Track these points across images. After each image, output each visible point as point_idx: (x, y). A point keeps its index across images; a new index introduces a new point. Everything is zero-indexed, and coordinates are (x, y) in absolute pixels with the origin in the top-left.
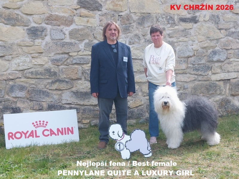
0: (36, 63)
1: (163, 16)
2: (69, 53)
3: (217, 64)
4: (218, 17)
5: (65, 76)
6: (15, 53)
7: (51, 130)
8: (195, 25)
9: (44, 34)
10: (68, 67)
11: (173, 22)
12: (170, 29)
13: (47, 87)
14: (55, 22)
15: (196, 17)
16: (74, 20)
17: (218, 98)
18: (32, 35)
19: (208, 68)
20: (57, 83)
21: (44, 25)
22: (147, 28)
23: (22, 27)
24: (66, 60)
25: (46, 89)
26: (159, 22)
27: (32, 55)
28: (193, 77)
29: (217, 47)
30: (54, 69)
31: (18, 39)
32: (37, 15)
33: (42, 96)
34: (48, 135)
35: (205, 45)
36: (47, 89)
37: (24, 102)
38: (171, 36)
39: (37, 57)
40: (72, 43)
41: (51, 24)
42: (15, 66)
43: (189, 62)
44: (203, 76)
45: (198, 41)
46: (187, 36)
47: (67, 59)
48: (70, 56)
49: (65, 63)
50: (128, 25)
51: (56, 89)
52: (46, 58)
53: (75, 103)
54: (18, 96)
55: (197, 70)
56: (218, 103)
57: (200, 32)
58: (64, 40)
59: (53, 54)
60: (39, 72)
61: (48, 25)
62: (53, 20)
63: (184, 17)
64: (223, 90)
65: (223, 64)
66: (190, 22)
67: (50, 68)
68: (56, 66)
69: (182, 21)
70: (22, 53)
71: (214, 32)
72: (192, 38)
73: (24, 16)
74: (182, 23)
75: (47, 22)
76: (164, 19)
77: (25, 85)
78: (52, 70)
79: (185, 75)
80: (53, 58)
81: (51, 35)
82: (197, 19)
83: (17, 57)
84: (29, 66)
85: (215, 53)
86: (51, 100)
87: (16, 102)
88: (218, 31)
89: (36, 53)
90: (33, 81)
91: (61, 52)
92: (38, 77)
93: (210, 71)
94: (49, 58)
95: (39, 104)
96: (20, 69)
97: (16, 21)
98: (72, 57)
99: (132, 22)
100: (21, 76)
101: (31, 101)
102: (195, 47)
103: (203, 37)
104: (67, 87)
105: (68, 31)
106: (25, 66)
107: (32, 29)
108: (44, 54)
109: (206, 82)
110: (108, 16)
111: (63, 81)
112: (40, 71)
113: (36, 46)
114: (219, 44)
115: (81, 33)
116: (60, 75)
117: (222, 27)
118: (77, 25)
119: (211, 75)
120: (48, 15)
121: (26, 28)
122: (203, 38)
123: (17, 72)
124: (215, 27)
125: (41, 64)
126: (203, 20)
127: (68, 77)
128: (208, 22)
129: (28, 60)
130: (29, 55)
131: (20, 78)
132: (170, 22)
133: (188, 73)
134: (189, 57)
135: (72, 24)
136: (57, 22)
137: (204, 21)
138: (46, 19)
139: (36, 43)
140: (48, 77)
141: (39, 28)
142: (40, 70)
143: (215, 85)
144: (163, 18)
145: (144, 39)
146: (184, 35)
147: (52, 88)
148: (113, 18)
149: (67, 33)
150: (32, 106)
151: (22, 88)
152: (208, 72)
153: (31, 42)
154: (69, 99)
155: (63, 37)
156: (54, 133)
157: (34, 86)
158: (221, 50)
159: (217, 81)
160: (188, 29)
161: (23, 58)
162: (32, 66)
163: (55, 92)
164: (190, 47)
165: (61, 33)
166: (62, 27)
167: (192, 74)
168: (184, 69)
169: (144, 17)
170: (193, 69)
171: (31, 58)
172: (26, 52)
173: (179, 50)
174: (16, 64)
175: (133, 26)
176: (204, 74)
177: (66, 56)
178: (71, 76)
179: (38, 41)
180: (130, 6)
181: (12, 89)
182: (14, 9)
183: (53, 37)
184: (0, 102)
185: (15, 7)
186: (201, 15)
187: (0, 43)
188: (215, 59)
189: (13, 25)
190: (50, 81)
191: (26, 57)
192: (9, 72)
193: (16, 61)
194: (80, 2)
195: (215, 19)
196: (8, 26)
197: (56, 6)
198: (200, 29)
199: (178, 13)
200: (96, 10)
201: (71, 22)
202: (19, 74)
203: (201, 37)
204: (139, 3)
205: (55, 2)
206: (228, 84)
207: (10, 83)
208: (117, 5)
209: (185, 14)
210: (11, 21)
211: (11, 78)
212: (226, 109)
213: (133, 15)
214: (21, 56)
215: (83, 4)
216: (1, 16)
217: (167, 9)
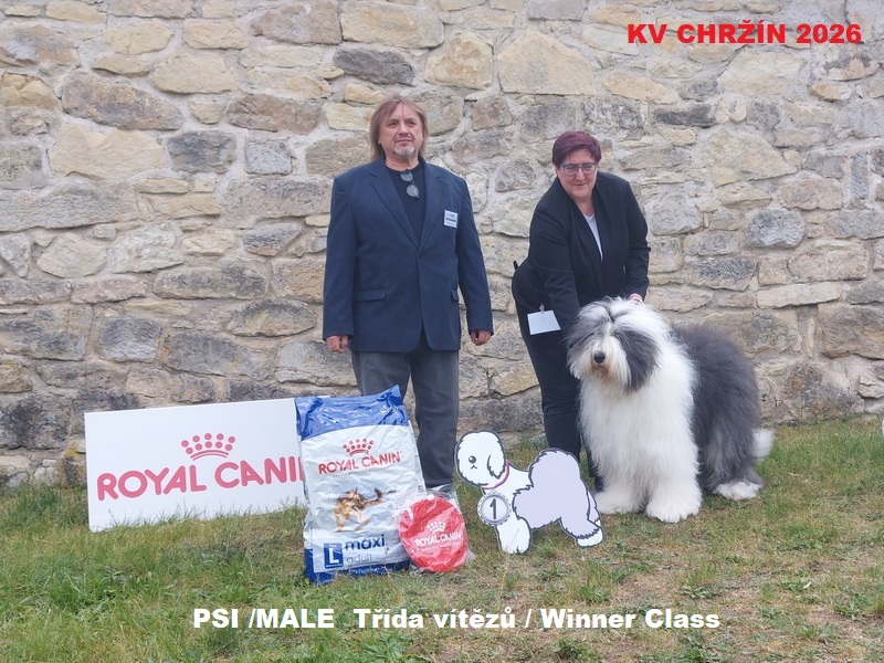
0: (196, 249)
1: (605, 106)
2: (304, 217)
3: (775, 254)
4: (773, 110)
5: (290, 292)
7: (245, 467)
8: (705, 135)
9: (224, 155)
10: (300, 261)
11: (635, 123)
12: (626, 144)
13: (229, 327)
14: (261, 119)
15: (706, 109)
16: (324, 113)
17: (783, 363)
18: (187, 158)
19: (747, 268)
20: (264, 315)
21: (226, 128)
23: (152, 133)
24: (294, 240)
25: (225, 335)
26: (592, 122)
27: (185, 223)
28: (699, 296)
29: (772, 204)
30: (254, 267)
31: (140, 171)
32: (203, 97)
33: (212, 357)
34: (235, 483)
35: (737, 197)
36: (230, 332)
37: (150, 379)
38: (629, 166)
39: (199, 230)
40: (316, 187)
41: (248, 124)
42: (127, 258)
43: (686, 249)
44: (733, 293)
45: (714, 182)
46: (680, 168)
47: (298, 237)
48: (308, 226)
49: (292, 249)
50: (495, 131)
51: (260, 334)
52: (229, 232)
53: (322, 381)
54: (131, 356)
55: (714, 273)
56: (781, 379)
57: (719, 156)
58: (290, 178)
59: (252, 219)
60: (204, 279)
61: (239, 129)
62: (254, 113)
63: (668, 109)
64: (795, 339)
65: (793, 255)
66: (689, 124)
67: (241, 265)
68: (262, 260)
69: (665, 121)
70: (152, 217)
71: (763, 155)
72: (695, 173)
73: (163, 98)
74: (663, 127)
75: (235, 117)
76: (609, 114)
77: (156, 320)
78: (248, 273)
79: (677, 290)
80: (251, 232)
81: (247, 159)
82: (709, 116)
83: (135, 228)
84: (171, 260)
85: (767, 221)
86: (243, 368)
87: (124, 378)
88: (776, 153)
89: (196, 216)
90: (184, 309)
91: (279, 214)
92: (202, 293)
93: (755, 279)
94: (240, 232)
95: (202, 383)
96: (141, 269)
97: (134, 114)
98: (313, 231)
99: (508, 121)
100: (143, 292)
101: (174, 371)
102: (705, 201)
103: (730, 172)
104: (295, 328)
105: (304, 147)
106: (161, 258)
107: (187, 140)
108: (221, 221)
109: (742, 313)
110: (431, 101)
111: (283, 307)
112: (208, 274)
113: (197, 195)
114: (779, 192)
115: (346, 155)
116: (275, 287)
117: (787, 141)
118: (331, 128)
119: (756, 289)
120: (240, 96)
121: (169, 135)
122: (730, 174)
123: (131, 278)
124: (764, 141)
125: (213, 251)
126: (727, 118)
127: (301, 293)
128: (744, 124)
129: (169, 237)
130: (173, 223)
131: (142, 297)
132: (628, 122)
133: (685, 283)
134: (686, 233)
135: (315, 126)
136: (268, 118)
137: (732, 121)
138: (234, 109)
139: (199, 186)
140: (233, 294)
141: (208, 136)
142: (208, 269)
143: (770, 321)
144: (603, 111)
145: (544, 176)
146: (670, 164)
147: (247, 331)
148: (448, 108)
149: (300, 153)
150: (177, 389)
151: (146, 331)
152: (747, 282)
153: (181, 182)
154: (301, 367)
155: (287, 166)
156: (255, 477)
157: (185, 323)
158: (786, 212)
159: (776, 308)
160: (684, 147)
161: (153, 234)
162: (182, 258)
163: (255, 344)
164: (690, 203)
165: (282, 155)
166: (283, 135)
167: (697, 287)
168: (673, 272)
169: (546, 108)
170: (699, 270)
171: (179, 232)
172: (166, 214)
173: (655, 211)
174: (130, 252)
175: (512, 134)
176: (734, 287)
177: (295, 226)
178: (308, 290)
179: (204, 179)
180: (502, 72)
181: (112, 333)
182: (130, 75)
183: (255, 167)
184: (71, 377)
185: (135, 70)
186: (722, 103)
187: (80, 182)
188: (768, 240)
189: (126, 127)
190: (240, 307)
191: (164, 229)
192: (105, 276)
193: (131, 241)
194: (344, 58)
195: (764, 117)
196: (109, 130)
197: (267, 69)
198: (719, 147)
199: (652, 96)
200: (393, 83)
201: (315, 119)
202: (139, 286)
203: (724, 171)
204: (530, 63)
205: (263, 56)
206: (812, 321)
207: (108, 314)
208: (461, 68)
209: (671, 99)
210: (120, 114)
211: (112, 296)
212: (807, 398)
213: (509, 100)
214: (146, 225)
215: (356, 65)
216: (86, 96)
217: (617, 84)
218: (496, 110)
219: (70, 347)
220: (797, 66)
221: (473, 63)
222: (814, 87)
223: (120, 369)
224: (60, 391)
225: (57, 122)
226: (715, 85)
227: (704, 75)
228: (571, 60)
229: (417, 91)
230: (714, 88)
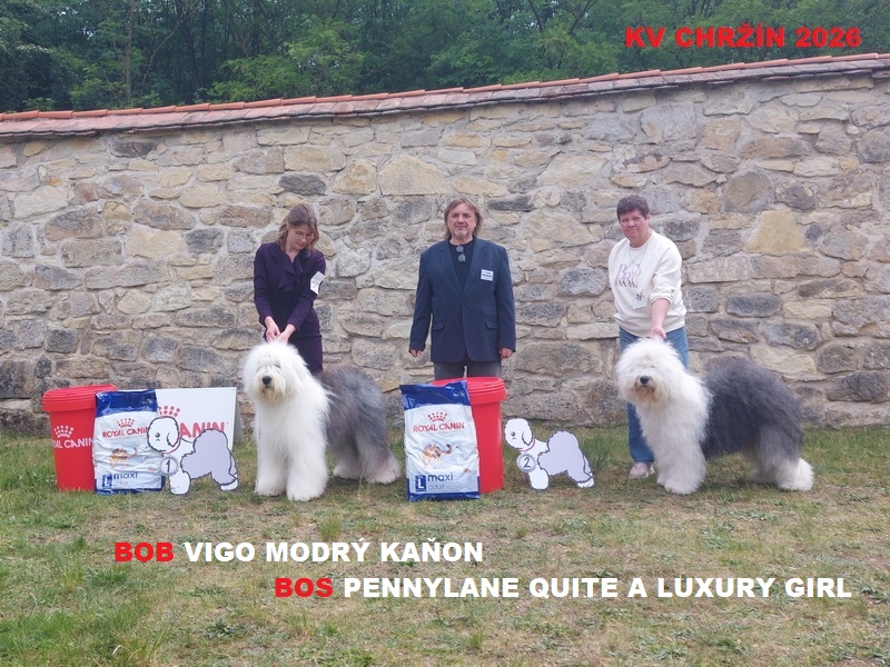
0: (197, 298)
3: (582, 301)
4: (581, 196)
6: (163, 279)
8: (526, 216)
9: (216, 242)
13: (213, 344)
14: (237, 220)
15: (527, 199)
16: (273, 215)
17: (585, 381)
18: (195, 245)
19: (558, 310)
20: (232, 337)
21: (218, 227)
22: (417, 226)
23: (179, 231)
25: (211, 348)
27: (193, 282)
29: (580, 264)
30: (229, 309)
31: (170, 253)
32: (206, 209)
33: (202, 362)
35: (551, 260)
36: (214, 347)
37: (169, 373)
39: (200, 287)
41: (230, 224)
42: (162, 303)
44: (546, 329)
45: (533, 249)
46: (505, 240)
50: (377, 220)
51: (230, 349)
52: (217, 287)
54: (160, 360)
57: (538, 231)
59: (230, 279)
60: (201, 315)
61: (225, 227)
62: (233, 217)
63: (498, 200)
64: (596, 363)
65: (597, 301)
66: (514, 209)
67: (221, 307)
68: (234, 304)
69: (496, 209)
70: (176, 279)
71: (573, 229)
72: (517, 244)
73: (186, 210)
74: (494, 213)
75: (223, 220)
77: (175, 339)
78: (226, 311)
80: (229, 287)
81: (228, 244)
82: (529, 203)
83: (166, 286)
84: (185, 304)
85: (575, 276)
86: (219, 369)
87: (156, 372)
88: (583, 227)
89: (199, 279)
90: (189, 333)
91: (245, 276)
92: (199, 324)
93: (564, 318)
94: (223, 288)
95: (196, 376)
96: (169, 309)
97: (169, 221)
99: (385, 214)
100: (169, 323)
101: (182, 369)
102: (525, 263)
103: (547, 242)
104: (249, 346)
105: (260, 236)
106: (179, 303)
107: (196, 235)
108: (214, 281)
109: (557, 342)
110: (336, 204)
111: (243, 333)
112: (203, 313)
113: (200, 266)
114: (585, 255)
116: (240, 321)
117: (592, 219)
119: (565, 326)
120: (225, 208)
121: (188, 232)
122: (546, 243)
123: (164, 315)
124: (574, 219)
125: (207, 299)
126: (544, 204)
127: (254, 325)
128: (558, 208)
129: (184, 291)
130: (187, 283)
131: (168, 325)
135: (269, 222)
136: (241, 219)
137: (547, 205)
138: (223, 215)
139: (201, 261)
140: (216, 324)
141: (208, 232)
142: (204, 310)
143: (576, 349)
145: (409, 248)
146: (498, 238)
147: (223, 346)
148: (346, 207)
149: (259, 239)
151: (169, 345)
152: (558, 320)
153: (192, 259)
155: (251, 248)
157: (190, 341)
158: (591, 270)
159: (581, 340)
160: (509, 226)
161: (175, 289)
162: (190, 303)
163: (227, 354)
164: (514, 265)
165: (248, 241)
166: (250, 228)
169: (410, 203)
170: (520, 312)
171: (190, 288)
172: (183, 278)
174: (163, 299)
175: (387, 222)
176: (546, 324)
179: (205, 257)
180: (382, 182)
181: (151, 346)
182: (170, 199)
183: (232, 249)
184: (128, 370)
185: (172, 196)
186: (540, 195)
187: (140, 260)
188: (575, 290)
189: (165, 229)
190: (220, 332)
191: (181, 287)
192: (150, 313)
193: (164, 293)
194: (285, 181)
195: (574, 202)
196: (156, 230)
197: (241, 191)
198: (537, 225)
199: (487, 192)
200: (313, 194)
201: (268, 219)
202: (167, 319)
203: (541, 241)
204: (401, 176)
205: (239, 183)
206: (611, 350)
207: (150, 335)
208: (356, 181)
209: (501, 192)
210: (162, 221)
211: (153, 325)
212: (604, 408)
213: (387, 200)
214: (173, 284)
215: (291, 185)
216: (145, 212)
217: (462, 185)
218: (378, 207)
219: (129, 353)
220: (600, 164)
221: (363, 178)
222: (613, 179)
223: (154, 367)
224: (122, 378)
225: (130, 227)
226: (535, 181)
227: (527, 175)
228: (429, 171)
229: (328, 198)
230: (533, 183)
